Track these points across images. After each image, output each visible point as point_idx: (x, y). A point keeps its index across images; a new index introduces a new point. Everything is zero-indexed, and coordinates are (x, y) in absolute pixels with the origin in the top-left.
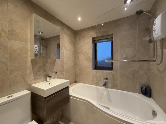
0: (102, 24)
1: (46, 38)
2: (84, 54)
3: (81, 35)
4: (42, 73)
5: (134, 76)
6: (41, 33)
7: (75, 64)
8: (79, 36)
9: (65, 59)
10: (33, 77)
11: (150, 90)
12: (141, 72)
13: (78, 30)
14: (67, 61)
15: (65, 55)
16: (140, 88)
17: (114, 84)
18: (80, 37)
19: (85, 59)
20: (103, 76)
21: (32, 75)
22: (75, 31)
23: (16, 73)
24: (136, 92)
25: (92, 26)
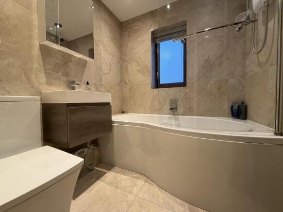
0: (168, 7)
1: (69, 41)
2: (137, 62)
3: (131, 28)
4: (62, 78)
5: (219, 89)
6: (58, 26)
7: (121, 81)
8: (128, 30)
9: (104, 67)
10: (44, 77)
11: (246, 108)
12: (231, 81)
13: (126, 21)
14: (107, 71)
15: (104, 60)
16: (230, 109)
17: (188, 106)
18: (129, 32)
19: (138, 71)
20: (170, 95)
21: (43, 74)
22: (121, 23)
23: (11, 59)
24: (224, 116)
25: (152, 11)
